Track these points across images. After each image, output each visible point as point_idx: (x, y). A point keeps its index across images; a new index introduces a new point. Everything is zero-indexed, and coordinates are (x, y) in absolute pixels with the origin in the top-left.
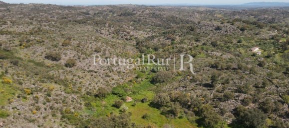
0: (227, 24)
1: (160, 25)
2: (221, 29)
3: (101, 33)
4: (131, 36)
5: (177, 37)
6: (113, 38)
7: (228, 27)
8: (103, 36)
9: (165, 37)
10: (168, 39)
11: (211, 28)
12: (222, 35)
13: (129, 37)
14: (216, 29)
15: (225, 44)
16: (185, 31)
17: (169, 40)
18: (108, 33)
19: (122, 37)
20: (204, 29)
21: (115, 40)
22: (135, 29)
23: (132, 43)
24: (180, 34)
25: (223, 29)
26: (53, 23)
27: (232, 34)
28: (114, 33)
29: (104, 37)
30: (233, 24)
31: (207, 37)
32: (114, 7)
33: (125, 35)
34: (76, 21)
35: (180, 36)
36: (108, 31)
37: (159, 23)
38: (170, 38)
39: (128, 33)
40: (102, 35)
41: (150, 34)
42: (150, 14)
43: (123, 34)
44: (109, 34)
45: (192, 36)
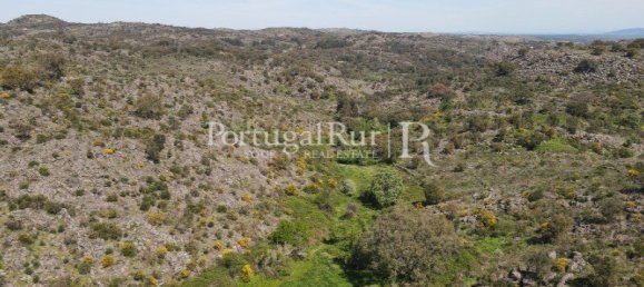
0: (612, 55)
1: (411, 69)
2: (593, 70)
3: (243, 79)
4: (326, 89)
5: (459, 92)
6: (275, 91)
7: (616, 65)
8: (246, 86)
9: (423, 92)
10: (430, 97)
11: (561, 68)
12: (598, 88)
13: (320, 91)
14: (577, 70)
15: (613, 113)
16: (481, 76)
17: (435, 100)
18: (263, 78)
19: (301, 90)
20: (539, 69)
21: (279, 98)
22: (345, 74)
23: (328, 108)
24: (466, 84)
25: (600, 68)
26: (125, 52)
27: (631, 84)
28: (279, 80)
29: (248, 88)
30: (630, 55)
31: (549, 91)
32: (305, 31)
33: (310, 86)
34: (188, 51)
35: (466, 90)
36: (265, 73)
37: (409, 63)
38: (437, 96)
39: (320, 80)
40: (243, 83)
41: (383, 88)
42: (387, 44)
43: (305, 83)
44: (266, 82)
45: (502, 90)
